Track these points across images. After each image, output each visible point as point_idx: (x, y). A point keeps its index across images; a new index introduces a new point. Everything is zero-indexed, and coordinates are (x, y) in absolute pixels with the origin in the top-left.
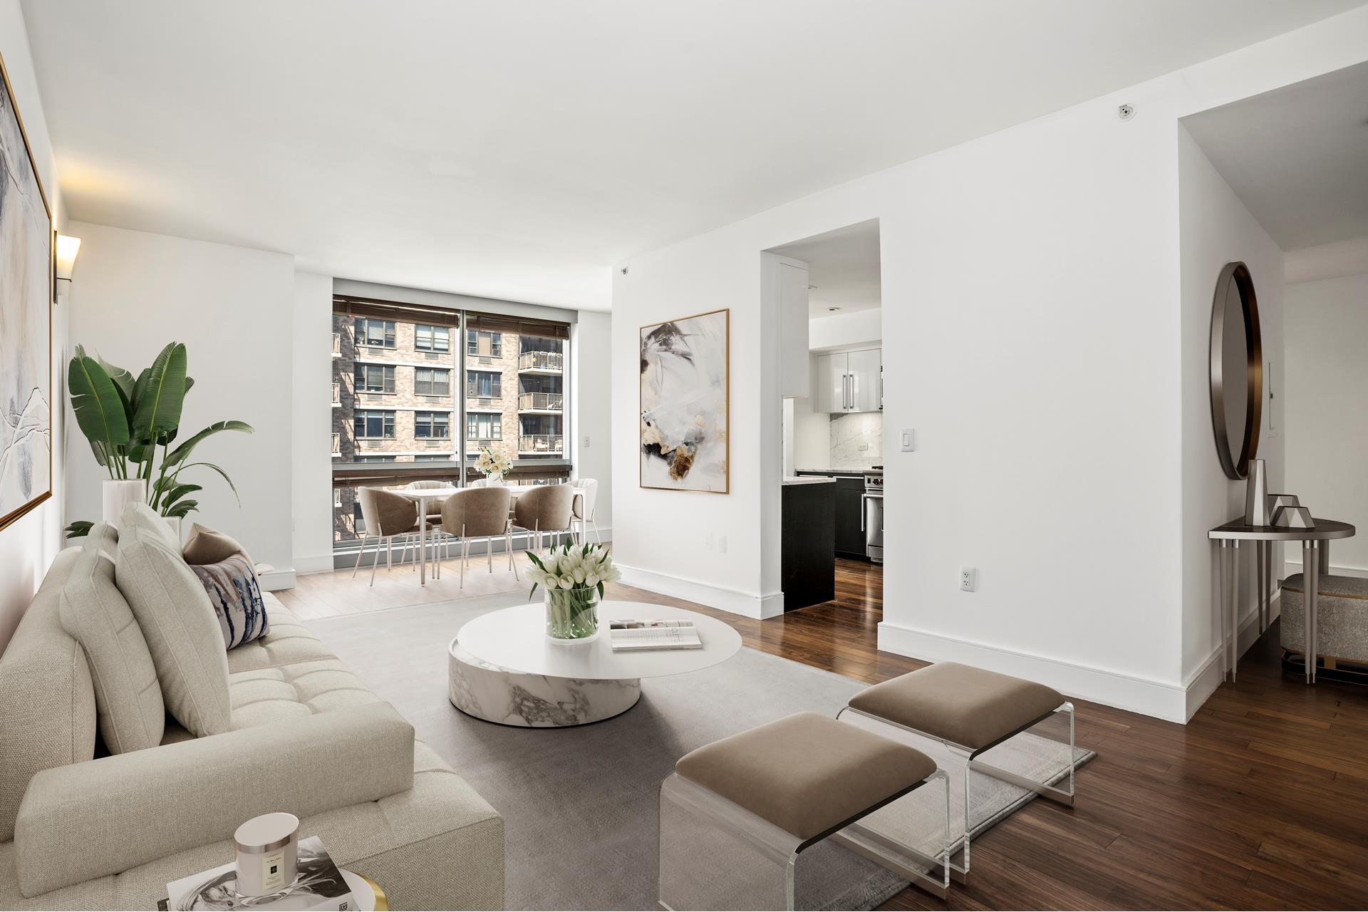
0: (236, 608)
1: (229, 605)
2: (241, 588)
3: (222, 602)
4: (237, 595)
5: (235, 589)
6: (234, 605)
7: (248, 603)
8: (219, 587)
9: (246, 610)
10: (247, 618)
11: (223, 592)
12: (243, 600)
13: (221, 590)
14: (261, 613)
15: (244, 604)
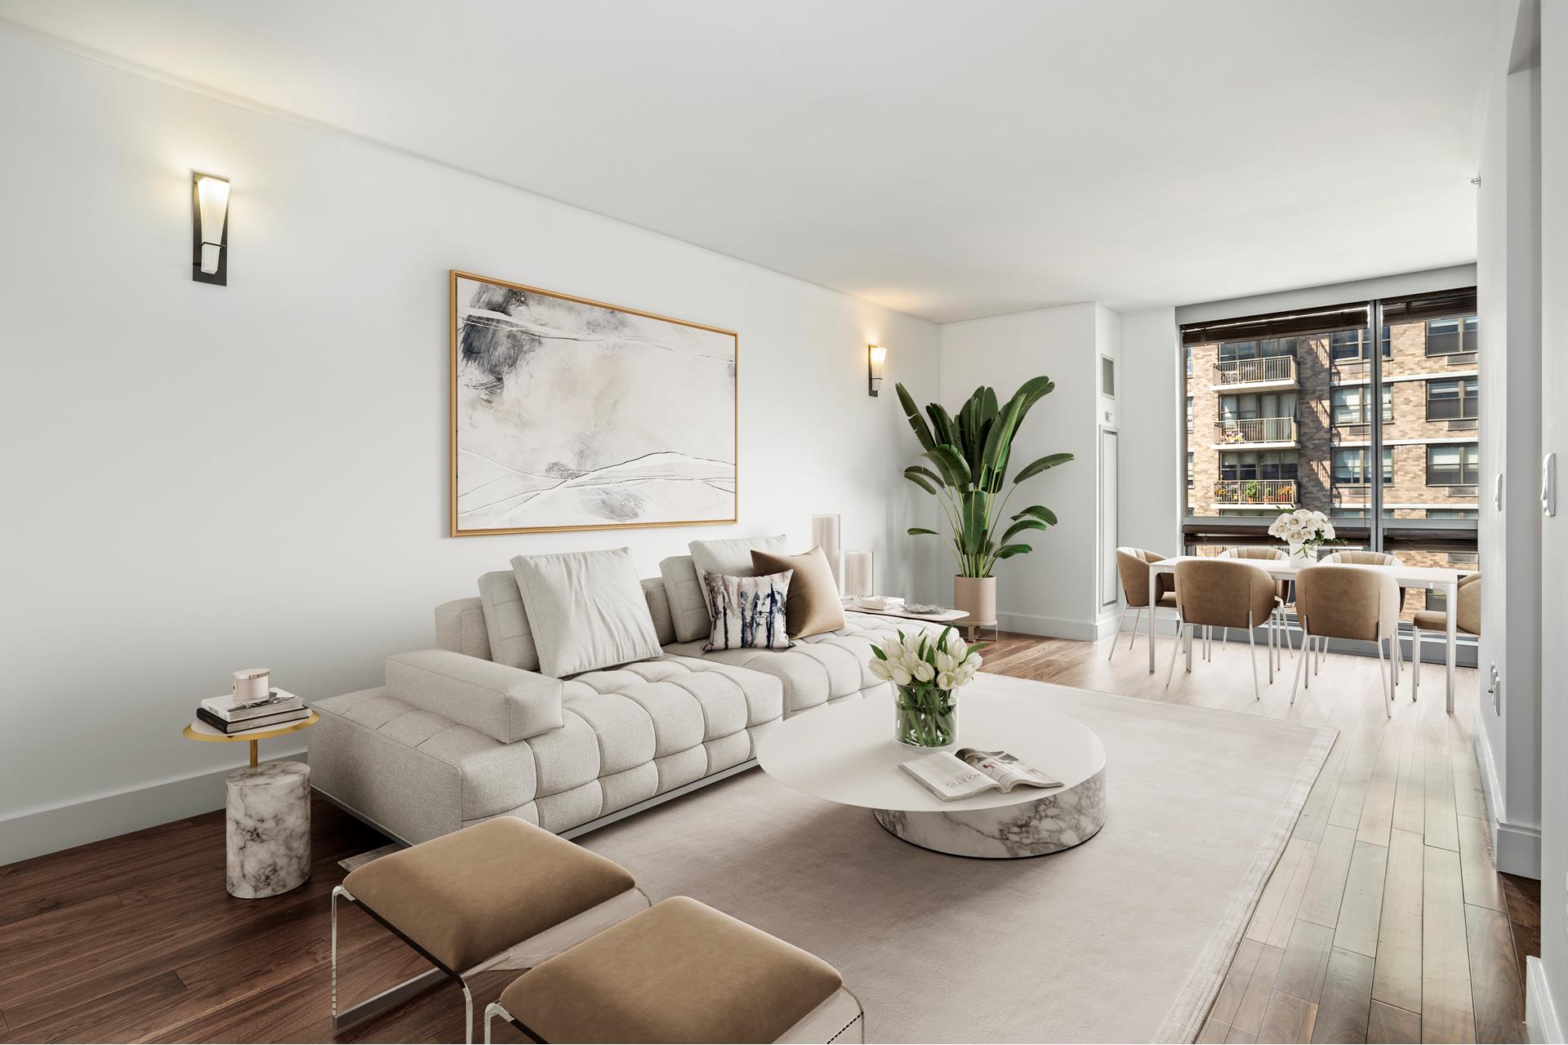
0: (734, 615)
1: (728, 611)
2: (745, 600)
3: (724, 608)
4: (738, 605)
5: (738, 599)
6: (732, 612)
7: (748, 614)
8: (726, 595)
9: (744, 618)
10: (744, 625)
11: (727, 600)
12: (743, 610)
13: (727, 598)
14: (765, 625)
15: (742, 614)
